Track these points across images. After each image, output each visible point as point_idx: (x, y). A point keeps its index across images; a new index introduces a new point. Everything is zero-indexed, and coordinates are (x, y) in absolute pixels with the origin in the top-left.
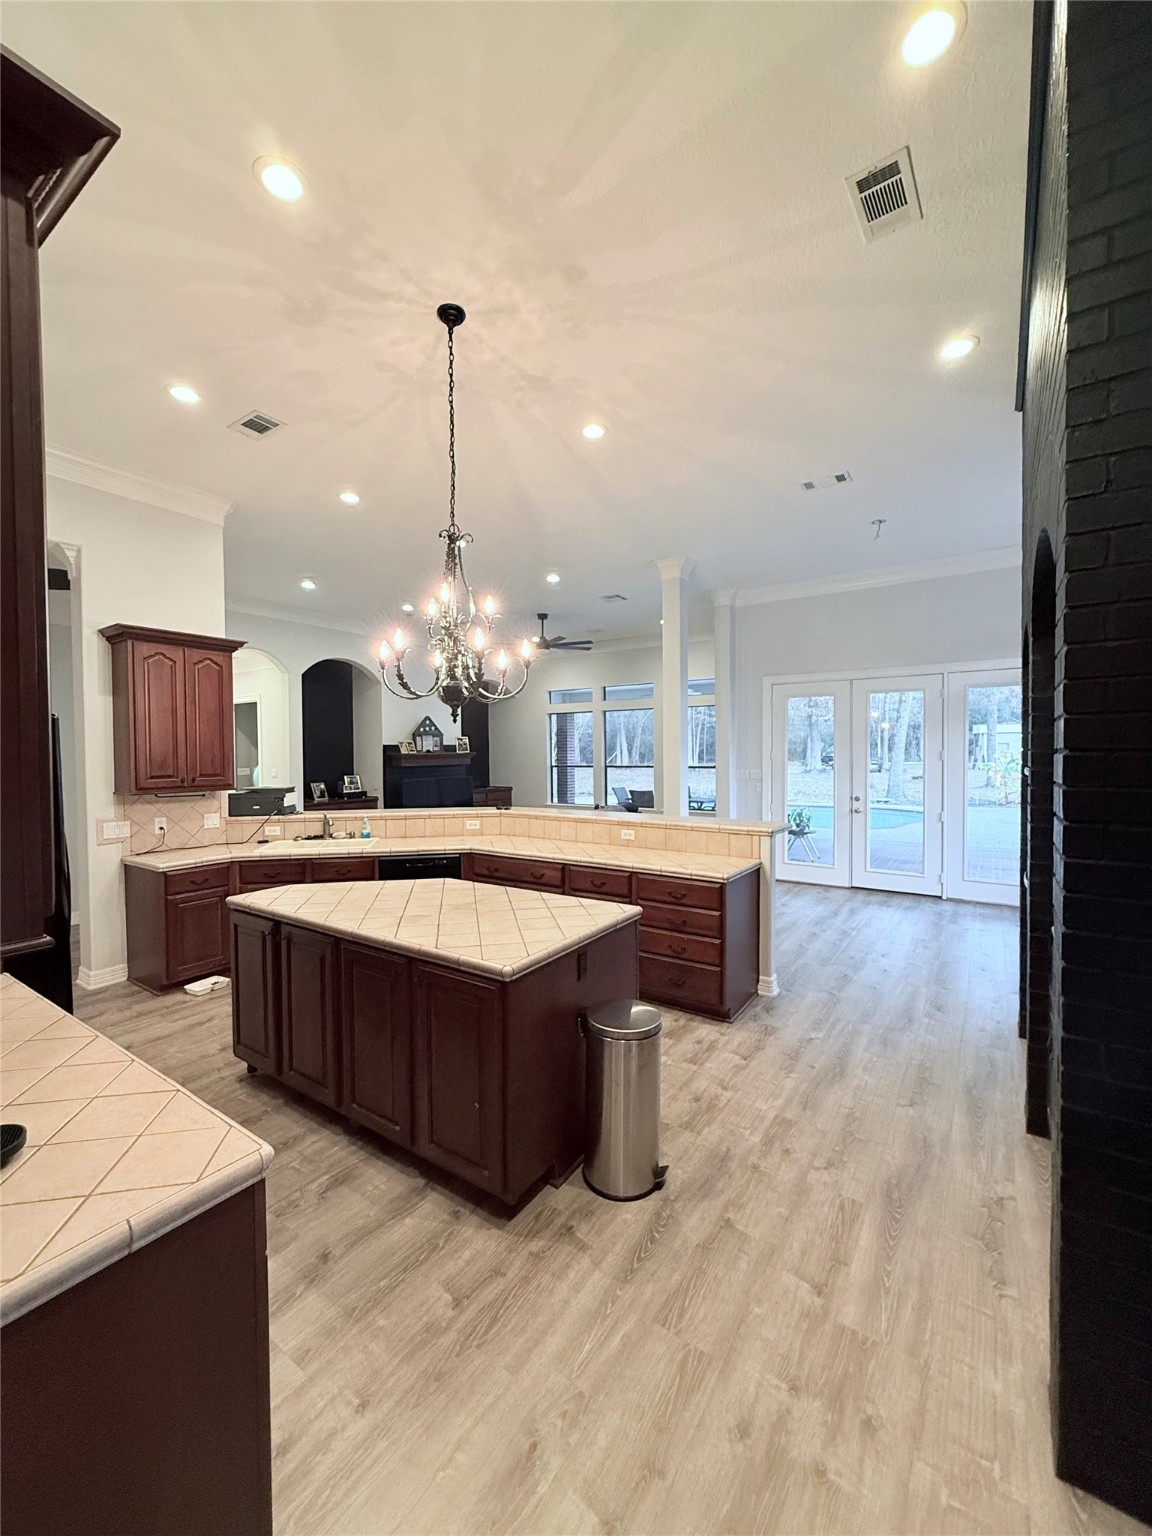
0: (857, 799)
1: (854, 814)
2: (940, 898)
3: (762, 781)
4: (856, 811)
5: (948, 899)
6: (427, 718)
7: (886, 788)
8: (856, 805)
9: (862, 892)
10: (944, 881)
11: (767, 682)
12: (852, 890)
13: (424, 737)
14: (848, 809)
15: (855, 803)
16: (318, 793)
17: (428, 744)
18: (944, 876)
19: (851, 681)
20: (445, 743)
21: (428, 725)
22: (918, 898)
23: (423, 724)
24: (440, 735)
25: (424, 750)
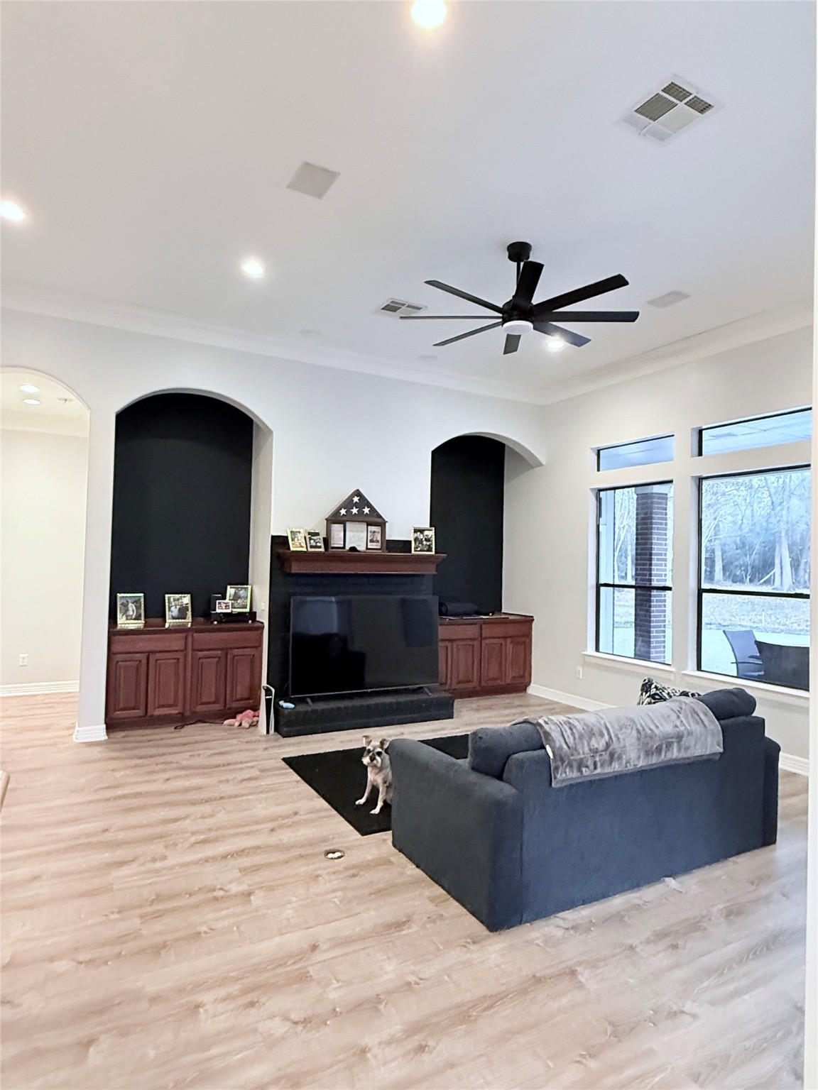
6: (358, 493)
13: (348, 525)
16: (175, 611)
17: (357, 538)
20: (387, 538)
21: (356, 505)
23: (348, 504)
24: (382, 524)
25: (347, 547)
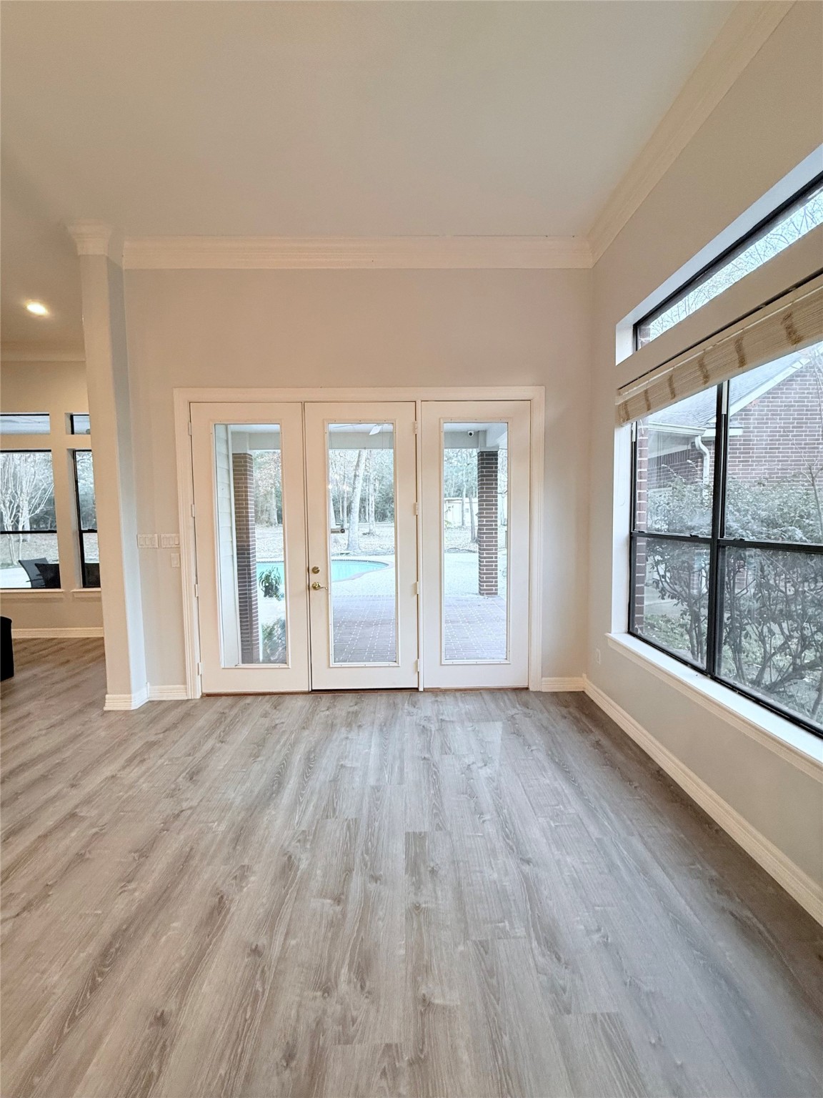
0: (316, 571)
1: (312, 591)
2: (417, 689)
3: (179, 551)
4: (315, 588)
5: (425, 690)
7: (347, 542)
8: (314, 578)
9: (325, 696)
10: (421, 669)
11: (180, 398)
12: (312, 696)
14: (303, 586)
15: (312, 575)
18: (421, 662)
19: (303, 404)
22: (392, 694)
